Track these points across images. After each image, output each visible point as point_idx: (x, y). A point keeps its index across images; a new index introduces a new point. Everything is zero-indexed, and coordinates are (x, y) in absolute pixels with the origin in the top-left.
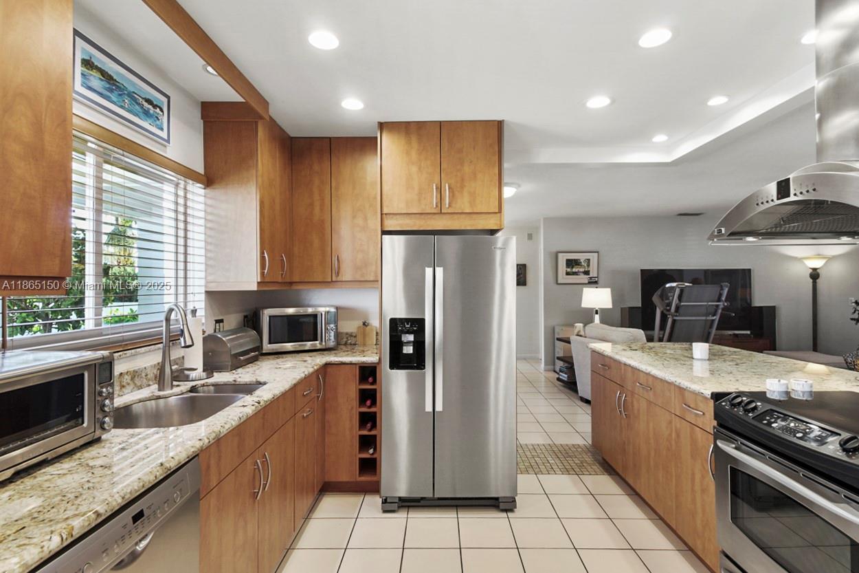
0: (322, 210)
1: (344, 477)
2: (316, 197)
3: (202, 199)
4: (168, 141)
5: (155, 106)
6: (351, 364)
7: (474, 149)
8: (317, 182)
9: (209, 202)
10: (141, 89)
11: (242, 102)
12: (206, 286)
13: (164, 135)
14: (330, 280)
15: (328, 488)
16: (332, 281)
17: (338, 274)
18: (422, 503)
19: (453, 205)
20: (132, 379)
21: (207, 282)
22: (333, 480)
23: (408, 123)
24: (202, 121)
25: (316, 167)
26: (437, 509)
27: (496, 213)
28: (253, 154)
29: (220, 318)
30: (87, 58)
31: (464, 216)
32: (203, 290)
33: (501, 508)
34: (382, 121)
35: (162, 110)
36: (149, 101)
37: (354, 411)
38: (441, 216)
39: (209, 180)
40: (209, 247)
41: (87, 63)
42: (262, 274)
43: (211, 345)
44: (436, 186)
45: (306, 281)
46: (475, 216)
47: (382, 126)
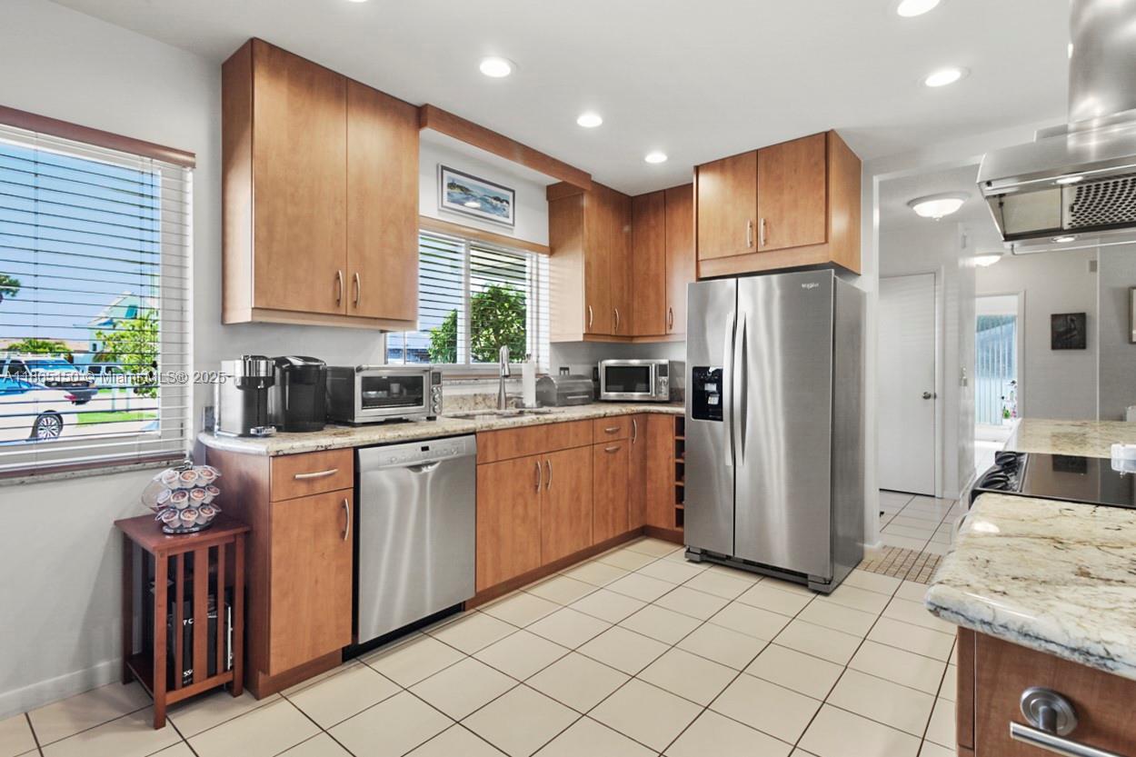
0: (657, 262)
1: (663, 525)
2: (652, 251)
3: (547, 267)
4: (513, 225)
5: (502, 201)
6: (667, 413)
7: (795, 171)
8: (652, 235)
9: (553, 268)
10: (491, 191)
11: (559, 184)
12: (550, 339)
13: (510, 221)
14: (664, 333)
15: (646, 532)
16: (666, 334)
17: (671, 328)
18: (727, 562)
19: (770, 241)
20: (484, 400)
21: (551, 334)
22: (653, 524)
23: (724, 160)
24: (547, 203)
25: (652, 222)
26: (742, 573)
27: (822, 244)
28: (580, 222)
29: (566, 366)
30: (451, 182)
31: (783, 252)
32: (548, 341)
33: (810, 586)
34: (698, 164)
35: (508, 202)
36: (497, 199)
37: (671, 460)
38: (758, 255)
39: (552, 251)
40: (553, 305)
41: (452, 185)
42: (588, 326)
43: (544, 388)
44: (751, 223)
45: (645, 334)
46: (795, 250)
47: (697, 169)
